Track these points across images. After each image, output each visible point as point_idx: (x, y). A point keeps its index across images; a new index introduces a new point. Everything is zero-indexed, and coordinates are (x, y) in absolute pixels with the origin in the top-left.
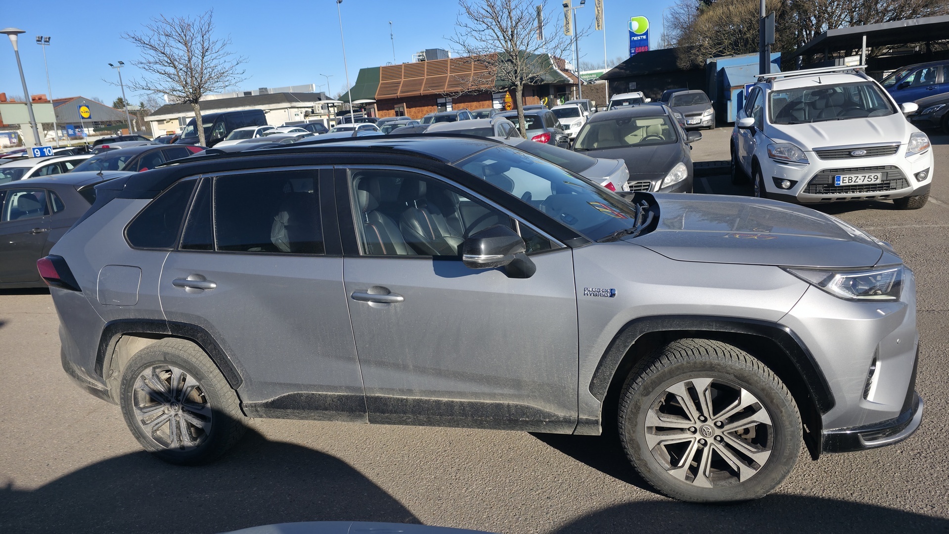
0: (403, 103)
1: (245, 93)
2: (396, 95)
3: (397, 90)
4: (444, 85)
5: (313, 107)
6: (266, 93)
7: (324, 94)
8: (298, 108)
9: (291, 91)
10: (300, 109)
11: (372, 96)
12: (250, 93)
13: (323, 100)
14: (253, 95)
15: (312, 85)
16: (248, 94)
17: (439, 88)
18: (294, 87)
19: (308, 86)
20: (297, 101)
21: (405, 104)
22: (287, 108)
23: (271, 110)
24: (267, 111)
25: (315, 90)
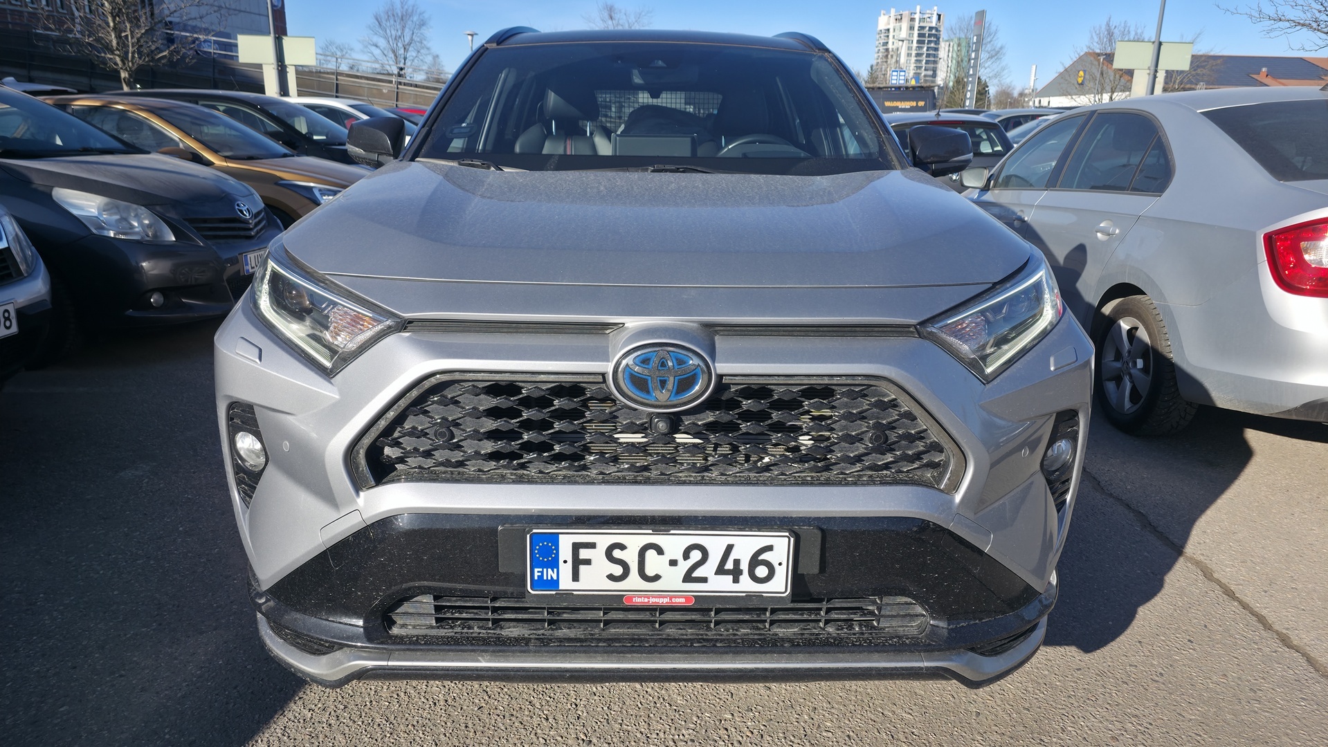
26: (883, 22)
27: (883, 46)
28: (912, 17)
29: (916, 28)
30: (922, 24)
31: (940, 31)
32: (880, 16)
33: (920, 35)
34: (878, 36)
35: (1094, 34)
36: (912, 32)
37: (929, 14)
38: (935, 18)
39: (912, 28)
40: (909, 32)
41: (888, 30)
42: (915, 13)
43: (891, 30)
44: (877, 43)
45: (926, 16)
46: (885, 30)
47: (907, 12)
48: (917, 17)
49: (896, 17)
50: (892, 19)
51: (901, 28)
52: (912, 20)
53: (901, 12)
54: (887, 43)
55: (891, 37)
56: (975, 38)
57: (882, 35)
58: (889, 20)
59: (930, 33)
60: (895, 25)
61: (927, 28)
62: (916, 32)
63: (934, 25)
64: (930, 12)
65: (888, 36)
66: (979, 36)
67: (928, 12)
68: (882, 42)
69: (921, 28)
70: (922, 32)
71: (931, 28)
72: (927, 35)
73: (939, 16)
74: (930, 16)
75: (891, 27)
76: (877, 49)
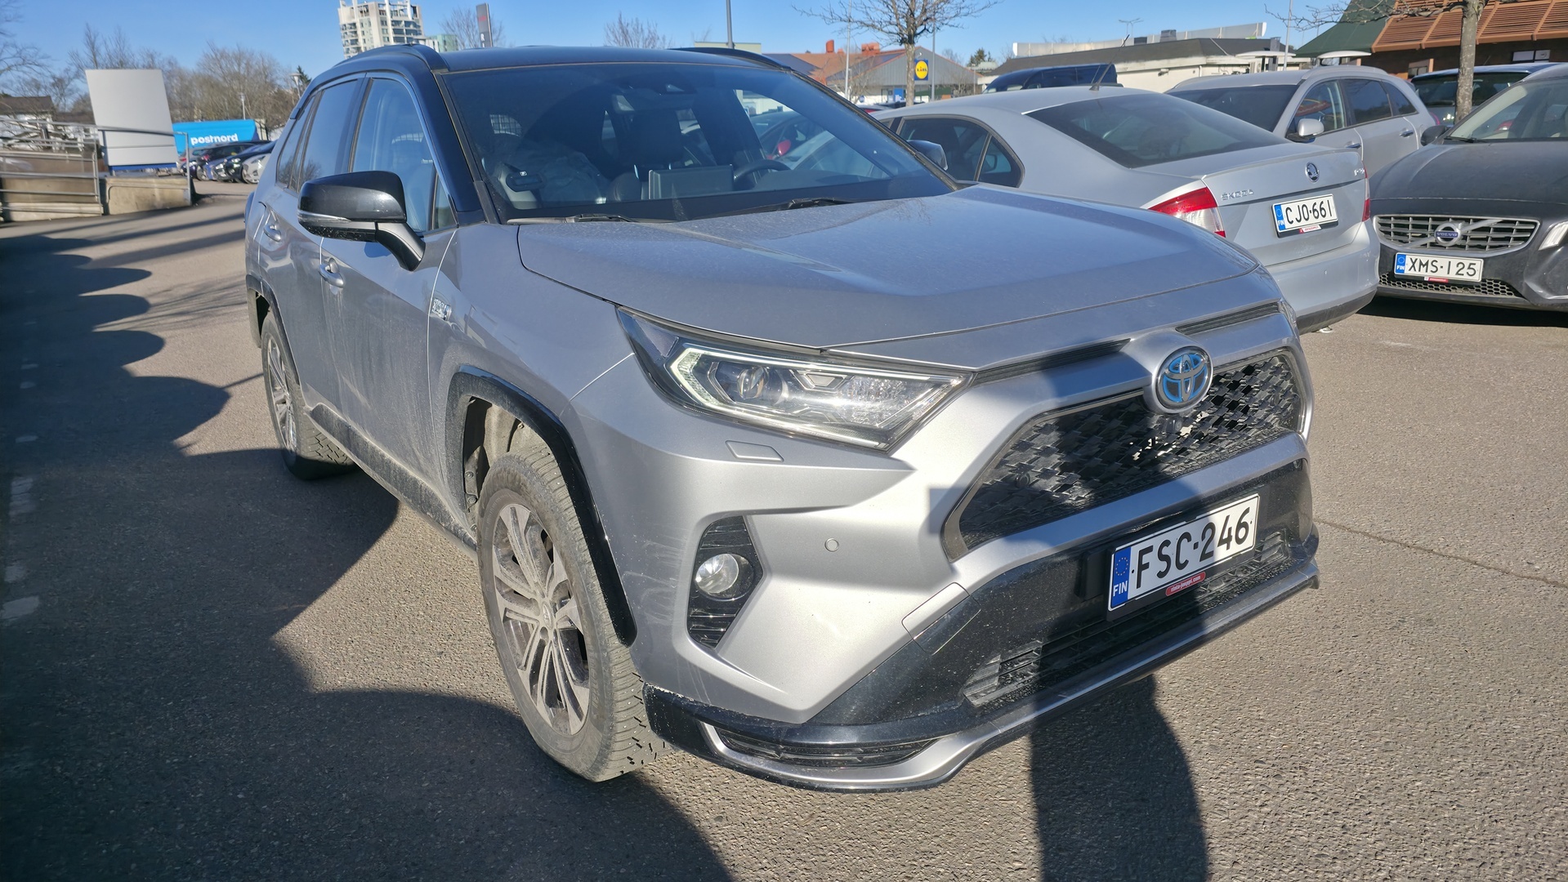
0: (1429, 58)
1: (1136, 40)
2: (1419, 43)
3: (1425, 32)
4: (1536, 24)
5: (1249, 65)
6: (1171, 39)
7: (1279, 41)
8: (1220, 66)
9: (1220, 36)
10: (1222, 68)
11: (1367, 45)
12: (1144, 39)
13: (1273, 50)
14: (1148, 42)
15: (1261, 25)
16: (1140, 41)
17: (1523, 28)
18: (1226, 29)
19: (1252, 27)
20: (1221, 53)
21: (1432, 61)
22: (1198, 66)
23: (1170, 69)
24: (1162, 70)
25: (1264, 33)
26: (345, 15)
27: (352, 44)
28: (381, 9)
29: (389, 23)
30: (395, 18)
31: (419, 27)
32: (340, 7)
33: (396, 31)
34: (342, 32)
35: (609, 32)
36: (385, 27)
37: (401, 5)
38: (409, 11)
39: (384, 23)
40: (381, 27)
41: (354, 24)
42: (384, 5)
43: (358, 25)
44: (343, 40)
45: (398, 8)
46: (350, 24)
47: (373, 3)
48: (387, 8)
49: (360, 9)
50: (356, 11)
51: (370, 22)
52: (382, 12)
53: (366, 3)
54: (357, 40)
55: (359, 33)
56: (482, 36)
57: (348, 31)
58: (352, 13)
59: (407, 28)
60: (361, 18)
61: (403, 23)
62: (390, 28)
63: (410, 18)
64: (401, 3)
65: (356, 32)
66: (486, 34)
67: (399, 3)
68: (349, 39)
69: (395, 23)
70: (397, 27)
71: (407, 23)
72: (405, 31)
73: (414, 9)
74: (402, 8)
75: (357, 20)
76: (345, 48)
